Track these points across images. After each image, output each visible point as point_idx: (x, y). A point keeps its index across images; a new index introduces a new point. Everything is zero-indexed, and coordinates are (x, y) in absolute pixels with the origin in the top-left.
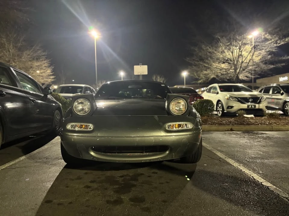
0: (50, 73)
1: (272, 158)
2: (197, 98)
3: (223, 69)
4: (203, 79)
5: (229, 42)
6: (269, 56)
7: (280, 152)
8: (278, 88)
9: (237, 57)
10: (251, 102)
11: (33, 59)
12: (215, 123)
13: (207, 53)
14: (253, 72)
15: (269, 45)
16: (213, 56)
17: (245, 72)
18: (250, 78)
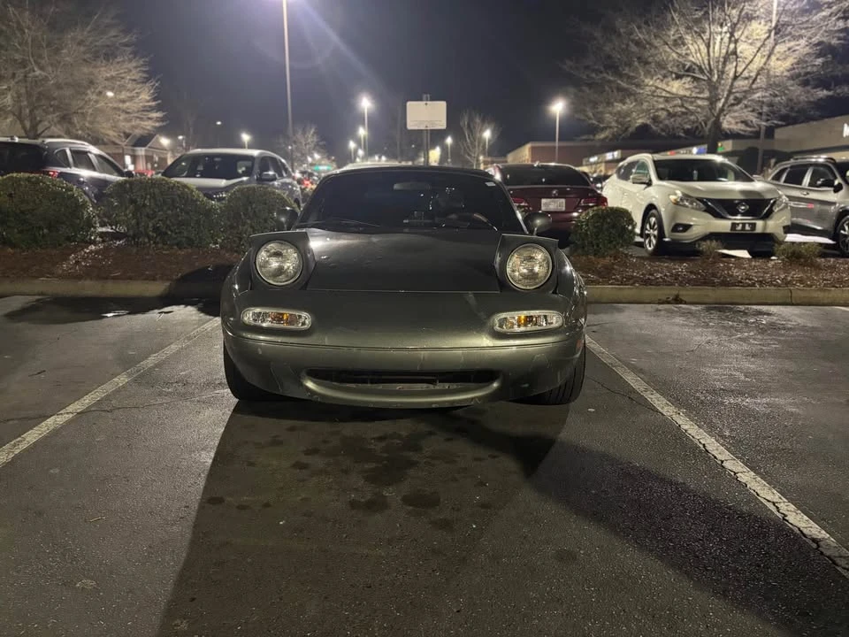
0: (148, 101)
1: (765, 391)
2: (588, 199)
3: (675, 96)
4: (611, 127)
5: (701, 10)
6: (820, 61)
7: (791, 375)
8: (827, 171)
9: (722, 60)
10: (743, 215)
11: (96, 57)
12: (633, 277)
13: (628, 45)
14: (765, 109)
15: (822, 24)
16: (647, 54)
17: (742, 109)
18: (754, 127)
